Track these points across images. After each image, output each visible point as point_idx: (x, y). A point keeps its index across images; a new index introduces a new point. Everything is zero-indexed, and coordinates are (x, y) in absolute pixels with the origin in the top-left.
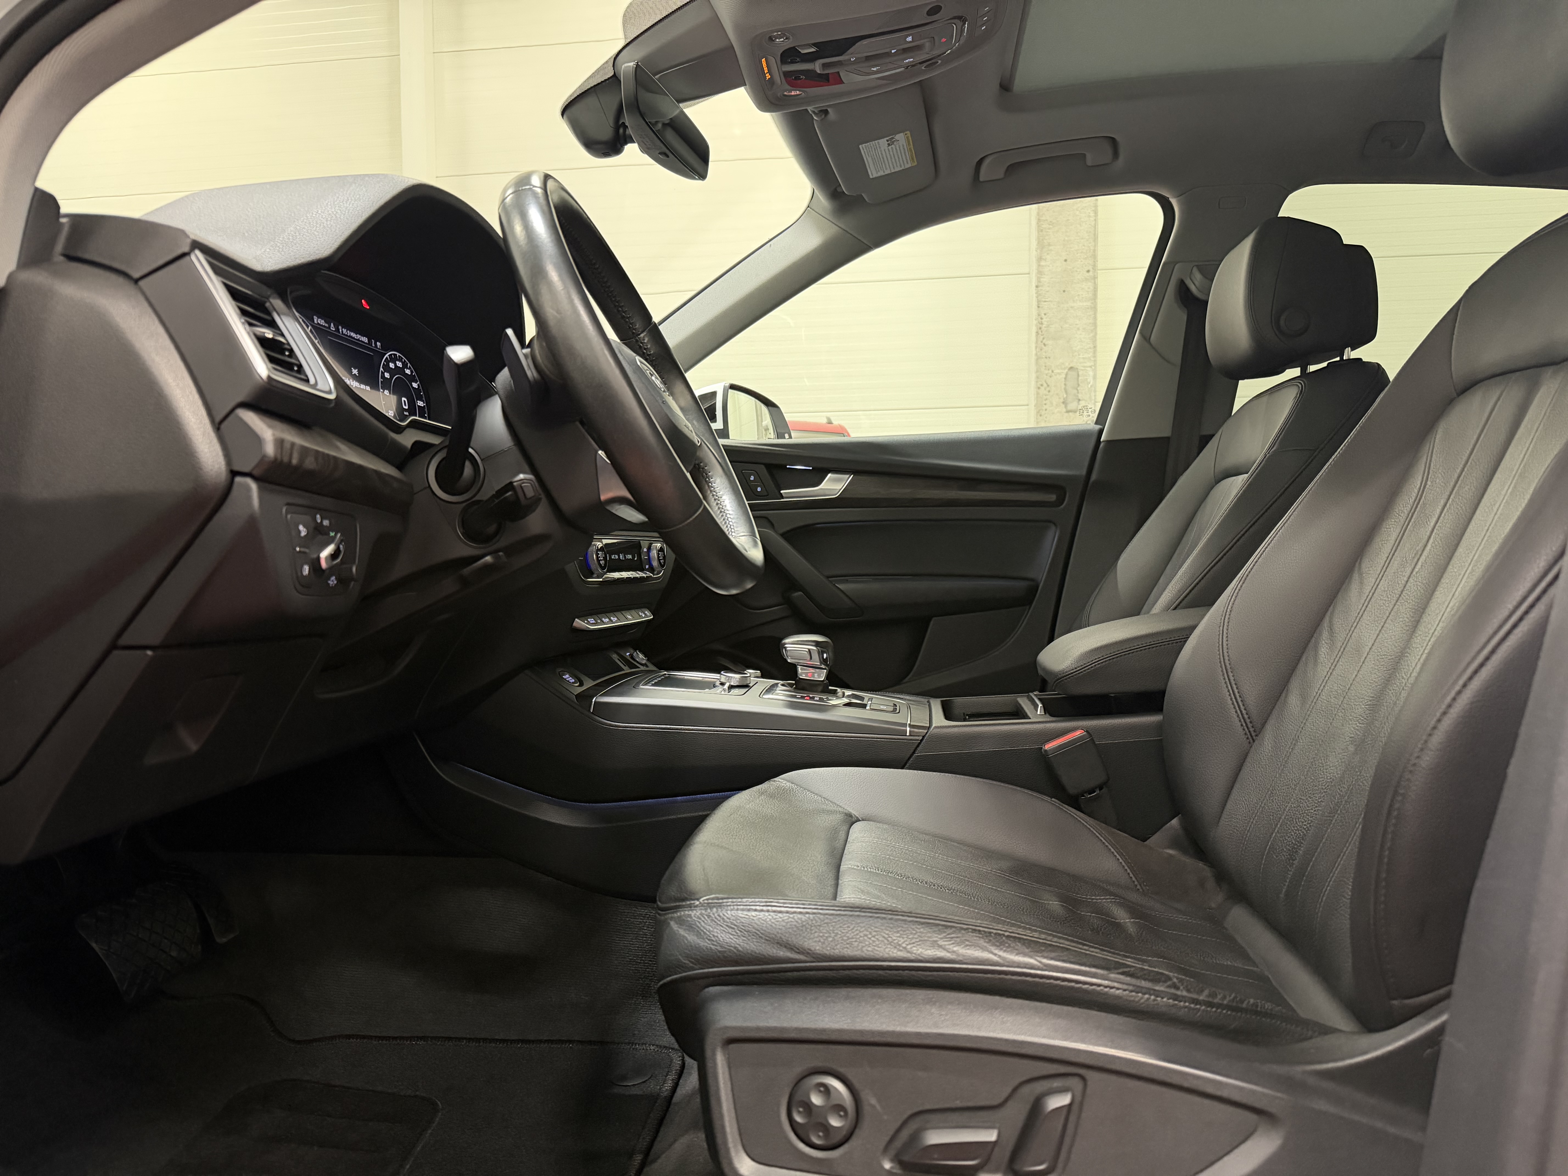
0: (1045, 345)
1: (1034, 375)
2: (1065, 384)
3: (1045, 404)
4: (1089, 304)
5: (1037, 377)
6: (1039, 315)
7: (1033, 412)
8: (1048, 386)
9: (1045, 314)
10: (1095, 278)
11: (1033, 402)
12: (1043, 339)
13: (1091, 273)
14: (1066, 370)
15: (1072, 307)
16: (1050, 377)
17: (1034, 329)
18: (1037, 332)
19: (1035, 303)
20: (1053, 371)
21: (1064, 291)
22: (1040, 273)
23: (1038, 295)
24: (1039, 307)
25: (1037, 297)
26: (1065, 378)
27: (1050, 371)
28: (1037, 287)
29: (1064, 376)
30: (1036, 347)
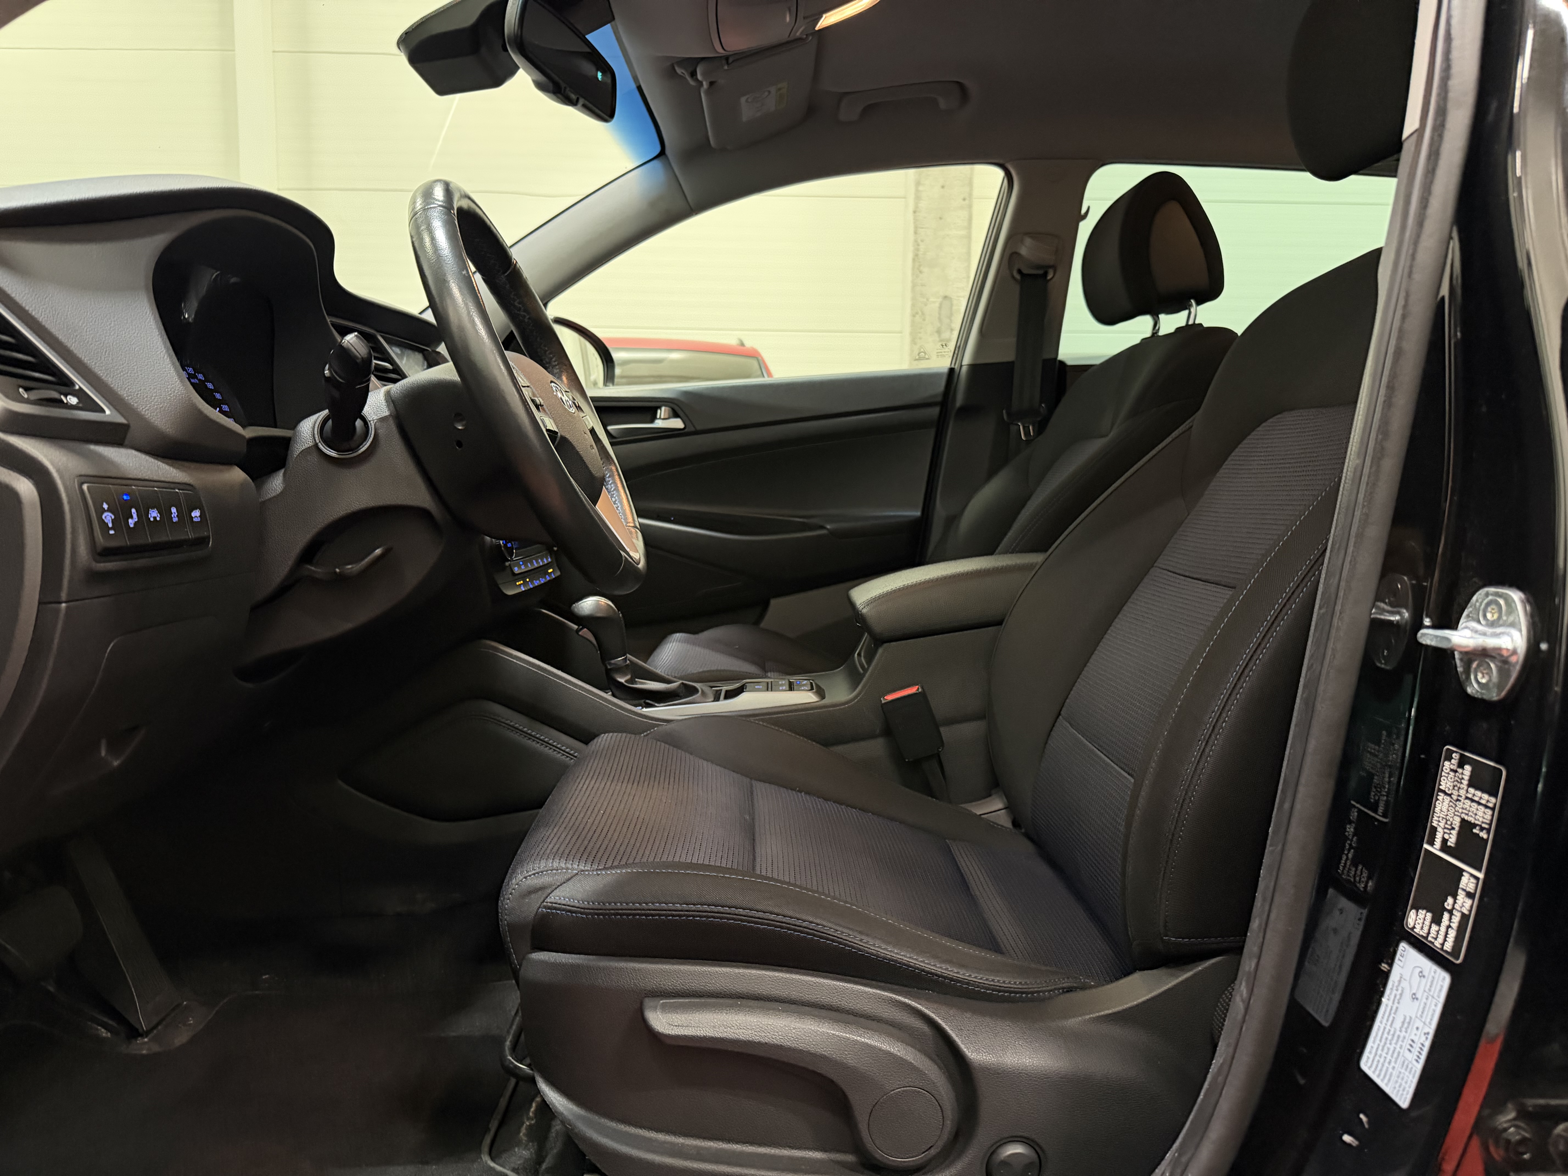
0: (921, 272)
1: (909, 303)
2: (940, 314)
3: (920, 333)
4: (963, 232)
5: (913, 305)
6: (916, 241)
7: (907, 339)
8: (923, 314)
9: (922, 241)
10: (970, 207)
11: (907, 330)
12: (920, 266)
13: (967, 202)
14: (940, 300)
15: (948, 235)
16: (926, 305)
17: (910, 256)
18: (914, 260)
19: (912, 230)
20: (928, 300)
21: (941, 218)
22: (918, 198)
23: (916, 220)
24: (916, 233)
25: (914, 223)
26: (940, 307)
27: (925, 300)
28: (915, 212)
29: (937, 305)
30: (913, 274)
